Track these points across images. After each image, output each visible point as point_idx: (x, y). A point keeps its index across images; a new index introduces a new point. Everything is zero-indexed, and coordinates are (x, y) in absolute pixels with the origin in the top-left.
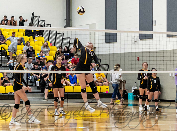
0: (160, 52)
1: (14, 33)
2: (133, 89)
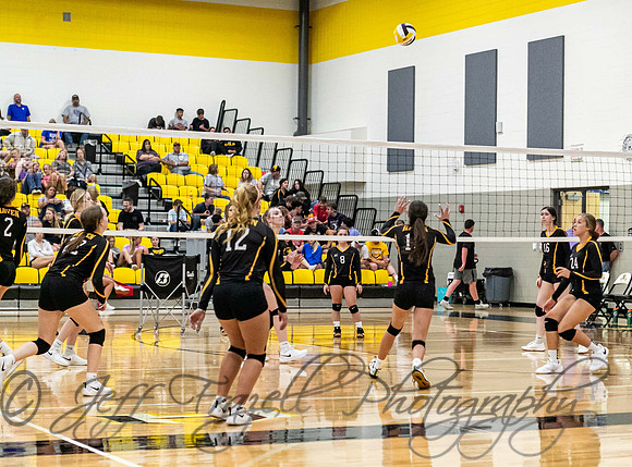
1: (177, 145)
2: (449, 277)
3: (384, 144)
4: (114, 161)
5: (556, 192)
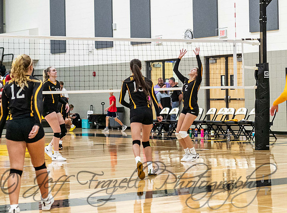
0: (121, 65)
2: (88, 114)
5: (148, 63)
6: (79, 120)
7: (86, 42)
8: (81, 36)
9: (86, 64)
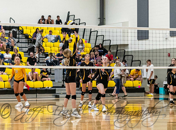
1: (51, 31)
2: (164, 84)
3: (136, 28)
4: (24, 37)
6: (157, 88)
7: (164, 32)
8: (161, 28)
9: (165, 47)
